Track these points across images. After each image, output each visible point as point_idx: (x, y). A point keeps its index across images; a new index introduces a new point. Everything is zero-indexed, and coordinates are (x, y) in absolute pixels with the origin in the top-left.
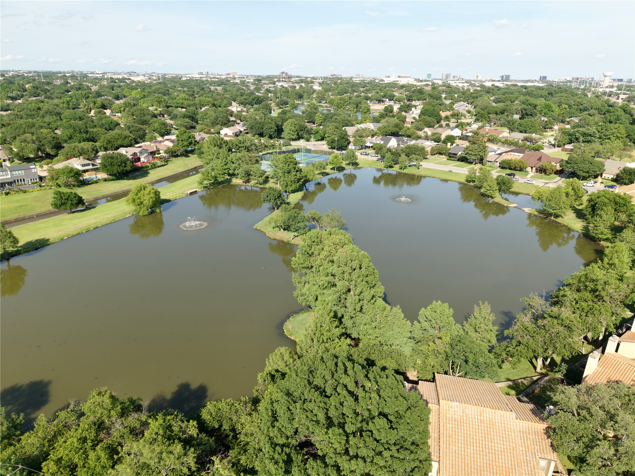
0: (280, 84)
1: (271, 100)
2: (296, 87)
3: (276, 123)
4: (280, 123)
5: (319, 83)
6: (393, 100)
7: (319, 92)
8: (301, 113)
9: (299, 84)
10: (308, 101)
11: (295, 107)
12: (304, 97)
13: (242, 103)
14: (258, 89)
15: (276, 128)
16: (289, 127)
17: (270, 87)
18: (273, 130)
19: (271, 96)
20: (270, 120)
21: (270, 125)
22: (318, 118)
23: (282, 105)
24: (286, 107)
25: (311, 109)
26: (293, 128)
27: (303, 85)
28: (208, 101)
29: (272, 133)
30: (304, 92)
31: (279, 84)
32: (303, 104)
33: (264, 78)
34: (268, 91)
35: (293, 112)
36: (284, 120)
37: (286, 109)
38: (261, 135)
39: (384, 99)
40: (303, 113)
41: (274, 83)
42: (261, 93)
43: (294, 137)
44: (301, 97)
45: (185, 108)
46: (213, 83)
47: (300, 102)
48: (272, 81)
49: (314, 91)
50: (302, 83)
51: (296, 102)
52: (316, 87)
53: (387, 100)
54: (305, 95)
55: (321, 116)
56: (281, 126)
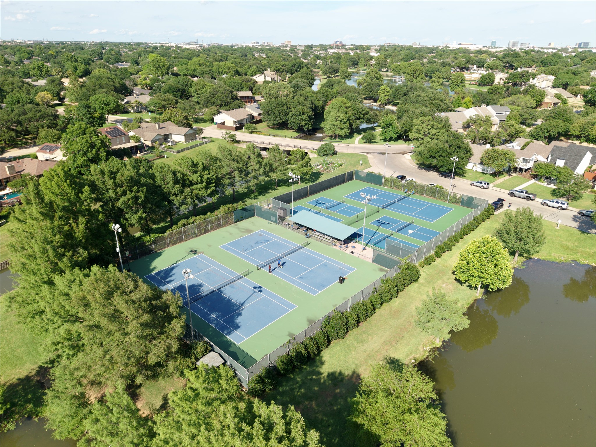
0: (333, 51)
1: (319, 68)
2: (350, 54)
3: (312, 104)
4: (320, 103)
5: (376, 50)
6: (483, 66)
7: (377, 59)
8: (355, 85)
9: (354, 51)
10: (365, 68)
11: (348, 76)
12: (359, 64)
13: (277, 71)
14: (305, 56)
15: (311, 113)
16: (334, 113)
17: (320, 54)
18: (305, 117)
19: (319, 63)
20: (302, 99)
21: (301, 108)
22: (384, 93)
23: (331, 73)
24: (335, 76)
25: (372, 79)
26: (342, 116)
27: (358, 51)
28: (229, 68)
29: (303, 123)
30: (359, 58)
31: (331, 51)
32: (358, 73)
33: (316, 46)
34: (317, 57)
35: (345, 83)
36: (327, 97)
37: (337, 78)
38: (283, 126)
39: (470, 66)
40: (360, 84)
41: (326, 50)
42: (308, 60)
43: (342, 133)
44: (355, 63)
45: (197, 77)
46: (259, 51)
47: (354, 70)
48: (324, 48)
49: (372, 58)
50: (357, 49)
51: (350, 70)
52: (373, 54)
53: (475, 67)
54: (361, 62)
55: (388, 89)
56: (323, 108)
